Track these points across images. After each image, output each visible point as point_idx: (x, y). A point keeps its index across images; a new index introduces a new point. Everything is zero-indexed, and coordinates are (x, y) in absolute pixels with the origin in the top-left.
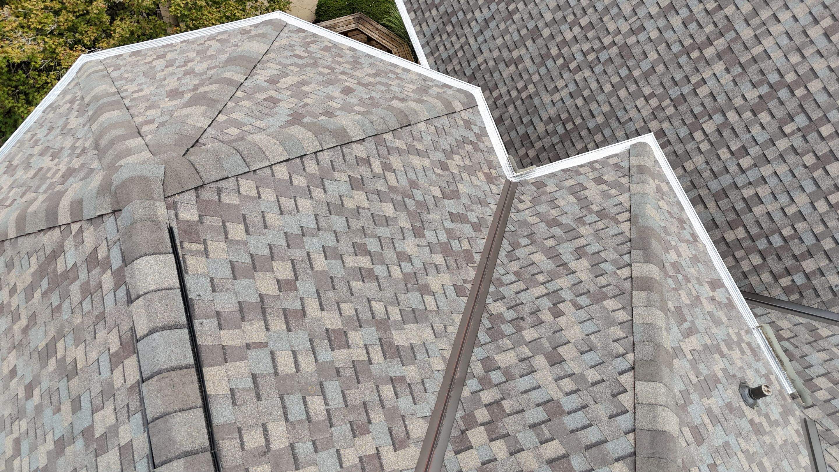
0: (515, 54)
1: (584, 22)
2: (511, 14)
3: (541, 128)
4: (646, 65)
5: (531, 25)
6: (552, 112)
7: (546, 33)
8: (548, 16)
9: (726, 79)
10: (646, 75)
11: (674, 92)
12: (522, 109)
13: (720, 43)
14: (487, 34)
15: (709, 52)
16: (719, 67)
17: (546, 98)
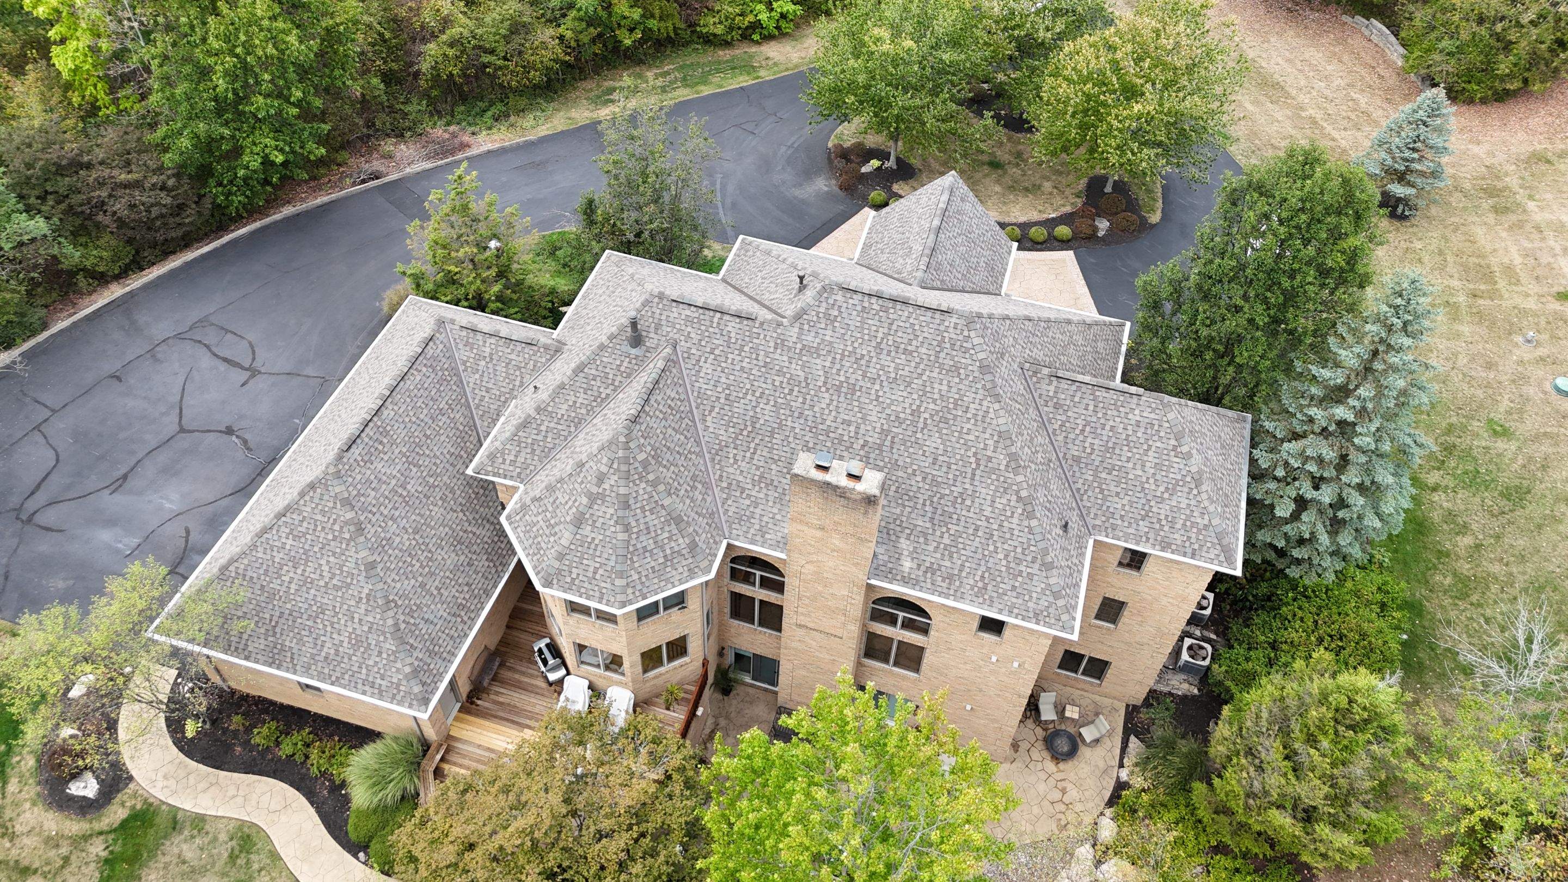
0: (435, 592)
1: (409, 560)
2: (418, 606)
3: (462, 558)
4: (418, 518)
5: (419, 590)
6: (453, 555)
7: (420, 579)
8: (413, 581)
9: (412, 482)
10: (422, 516)
11: (424, 500)
12: (459, 574)
13: (400, 490)
14: (432, 617)
15: (405, 493)
16: (409, 487)
17: (449, 562)
